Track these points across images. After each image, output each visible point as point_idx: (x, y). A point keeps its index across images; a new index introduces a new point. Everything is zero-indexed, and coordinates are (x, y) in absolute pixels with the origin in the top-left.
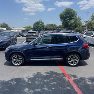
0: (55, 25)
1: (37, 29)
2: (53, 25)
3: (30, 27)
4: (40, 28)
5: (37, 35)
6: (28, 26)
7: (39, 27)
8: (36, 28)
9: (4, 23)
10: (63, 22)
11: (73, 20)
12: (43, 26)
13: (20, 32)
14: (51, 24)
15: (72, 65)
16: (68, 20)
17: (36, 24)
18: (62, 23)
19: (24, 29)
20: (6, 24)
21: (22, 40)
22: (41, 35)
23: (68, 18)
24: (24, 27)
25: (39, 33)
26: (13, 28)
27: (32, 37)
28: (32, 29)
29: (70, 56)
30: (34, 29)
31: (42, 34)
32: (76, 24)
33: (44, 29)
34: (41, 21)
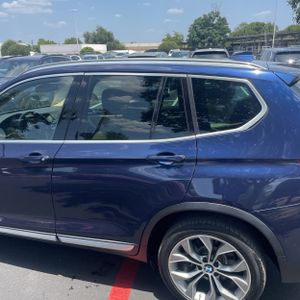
2: (263, 24)
3: (177, 37)
4: (210, 41)
6: (173, 35)
8: (197, 39)
9: (101, 30)
12: (225, 31)
14: (257, 24)
17: (199, 28)
18: (295, 16)
20: (105, 34)
26: (127, 45)
28: (184, 44)
30: (192, 44)
33: (228, 44)
34: (217, 15)
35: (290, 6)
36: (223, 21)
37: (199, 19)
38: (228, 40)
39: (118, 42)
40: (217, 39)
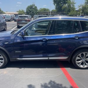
0: (48, 10)
1: (30, 14)
2: (46, 9)
3: (22, 11)
4: (33, 13)
5: (30, 19)
6: (21, 10)
7: (32, 11)
8: (29, 12)
10: (57, 6)
11: (66, 4)
12: (36, 10)
13: (12, 16)
14: (44, 9)
15: (82, 66)
16: (62, 4)
17: (29, 9)
18: (55, 7)
19: (17, 13)
21: (13, 25)
22: (34, 19)
23: (62, 3)
24: (17, 12)
25: (32, 17)
26: (6, 12)
27: (24, 22)
28: (25, 13)
29: (80, 55)
30: (27, 13)
31: (36, 19)
32: (70, 8)
33: (37, 14)
34: (34, 5)
35: (54, 4)
36: (36, 7)
37: (29, 6)
38: (38, 13)
39: (2, 11)
40: (35, 12)
